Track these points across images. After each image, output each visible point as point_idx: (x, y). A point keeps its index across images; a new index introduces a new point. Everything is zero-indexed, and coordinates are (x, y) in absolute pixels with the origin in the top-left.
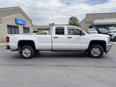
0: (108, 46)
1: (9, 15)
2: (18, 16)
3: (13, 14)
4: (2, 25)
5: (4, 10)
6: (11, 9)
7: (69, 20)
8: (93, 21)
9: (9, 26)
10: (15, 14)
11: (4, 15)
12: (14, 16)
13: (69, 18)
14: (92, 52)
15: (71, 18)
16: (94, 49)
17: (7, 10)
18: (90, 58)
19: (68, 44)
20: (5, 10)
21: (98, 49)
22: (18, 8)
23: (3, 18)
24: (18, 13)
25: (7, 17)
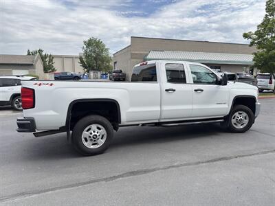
7: (85, 46)
8: (147, 55)
13: (85, 42)
14: (233, 121)
15: (90, 40)
16: (237, 114)
19: (195, 107)
21: (244, 114)
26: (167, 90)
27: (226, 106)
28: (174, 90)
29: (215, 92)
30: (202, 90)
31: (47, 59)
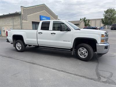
0: (99, 46)
1: (34, 13)
2: (43, 13)
3: (38, 12)
4: (28, 21)
5: (29, 9)
6: (36, 7)
9: (33, 23)
10: (40, 11)
11: (30, 13)
12: (39, 13)
14: (79, 53)
15: (108, 10)
16: (81, 49)
17: (32, 8)
18: (76, 59)
20: (31, 9)
21: (85, 50)
22: (43, 5)
23: (28, 15)
24: (43, 10)
25: (32, 14)
26: (39, 33)
27: (70, 43)
28: (42, 33)
29: (62, 35)
30: (55, 34)
31: (87, 21)
